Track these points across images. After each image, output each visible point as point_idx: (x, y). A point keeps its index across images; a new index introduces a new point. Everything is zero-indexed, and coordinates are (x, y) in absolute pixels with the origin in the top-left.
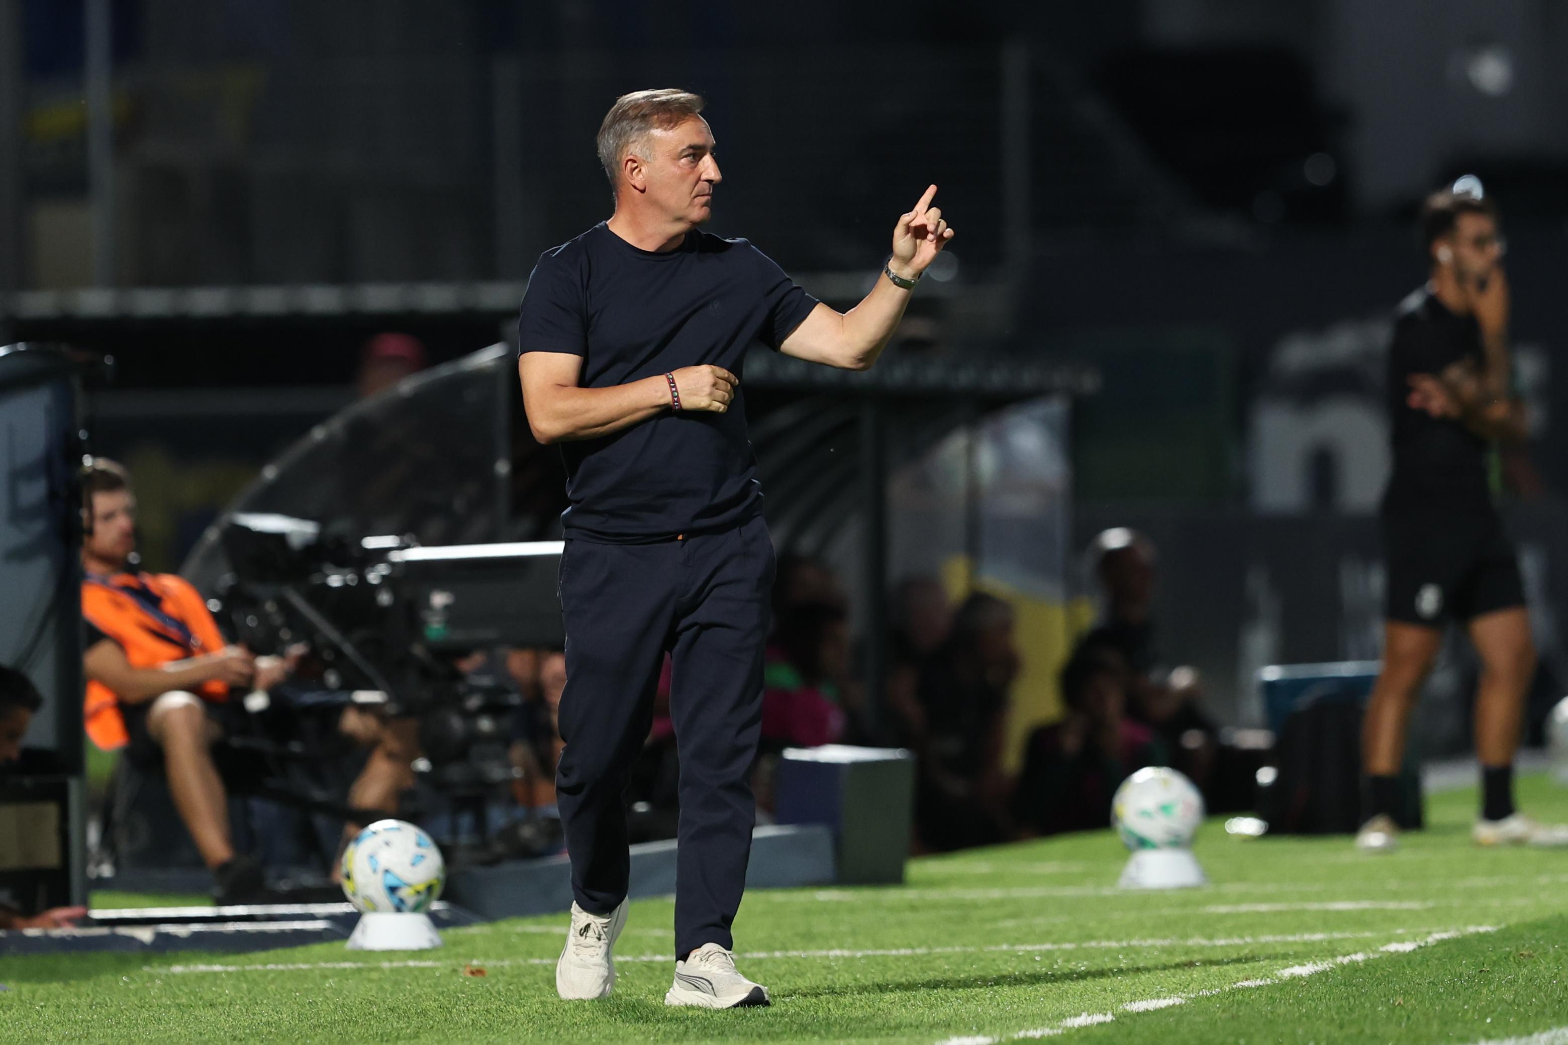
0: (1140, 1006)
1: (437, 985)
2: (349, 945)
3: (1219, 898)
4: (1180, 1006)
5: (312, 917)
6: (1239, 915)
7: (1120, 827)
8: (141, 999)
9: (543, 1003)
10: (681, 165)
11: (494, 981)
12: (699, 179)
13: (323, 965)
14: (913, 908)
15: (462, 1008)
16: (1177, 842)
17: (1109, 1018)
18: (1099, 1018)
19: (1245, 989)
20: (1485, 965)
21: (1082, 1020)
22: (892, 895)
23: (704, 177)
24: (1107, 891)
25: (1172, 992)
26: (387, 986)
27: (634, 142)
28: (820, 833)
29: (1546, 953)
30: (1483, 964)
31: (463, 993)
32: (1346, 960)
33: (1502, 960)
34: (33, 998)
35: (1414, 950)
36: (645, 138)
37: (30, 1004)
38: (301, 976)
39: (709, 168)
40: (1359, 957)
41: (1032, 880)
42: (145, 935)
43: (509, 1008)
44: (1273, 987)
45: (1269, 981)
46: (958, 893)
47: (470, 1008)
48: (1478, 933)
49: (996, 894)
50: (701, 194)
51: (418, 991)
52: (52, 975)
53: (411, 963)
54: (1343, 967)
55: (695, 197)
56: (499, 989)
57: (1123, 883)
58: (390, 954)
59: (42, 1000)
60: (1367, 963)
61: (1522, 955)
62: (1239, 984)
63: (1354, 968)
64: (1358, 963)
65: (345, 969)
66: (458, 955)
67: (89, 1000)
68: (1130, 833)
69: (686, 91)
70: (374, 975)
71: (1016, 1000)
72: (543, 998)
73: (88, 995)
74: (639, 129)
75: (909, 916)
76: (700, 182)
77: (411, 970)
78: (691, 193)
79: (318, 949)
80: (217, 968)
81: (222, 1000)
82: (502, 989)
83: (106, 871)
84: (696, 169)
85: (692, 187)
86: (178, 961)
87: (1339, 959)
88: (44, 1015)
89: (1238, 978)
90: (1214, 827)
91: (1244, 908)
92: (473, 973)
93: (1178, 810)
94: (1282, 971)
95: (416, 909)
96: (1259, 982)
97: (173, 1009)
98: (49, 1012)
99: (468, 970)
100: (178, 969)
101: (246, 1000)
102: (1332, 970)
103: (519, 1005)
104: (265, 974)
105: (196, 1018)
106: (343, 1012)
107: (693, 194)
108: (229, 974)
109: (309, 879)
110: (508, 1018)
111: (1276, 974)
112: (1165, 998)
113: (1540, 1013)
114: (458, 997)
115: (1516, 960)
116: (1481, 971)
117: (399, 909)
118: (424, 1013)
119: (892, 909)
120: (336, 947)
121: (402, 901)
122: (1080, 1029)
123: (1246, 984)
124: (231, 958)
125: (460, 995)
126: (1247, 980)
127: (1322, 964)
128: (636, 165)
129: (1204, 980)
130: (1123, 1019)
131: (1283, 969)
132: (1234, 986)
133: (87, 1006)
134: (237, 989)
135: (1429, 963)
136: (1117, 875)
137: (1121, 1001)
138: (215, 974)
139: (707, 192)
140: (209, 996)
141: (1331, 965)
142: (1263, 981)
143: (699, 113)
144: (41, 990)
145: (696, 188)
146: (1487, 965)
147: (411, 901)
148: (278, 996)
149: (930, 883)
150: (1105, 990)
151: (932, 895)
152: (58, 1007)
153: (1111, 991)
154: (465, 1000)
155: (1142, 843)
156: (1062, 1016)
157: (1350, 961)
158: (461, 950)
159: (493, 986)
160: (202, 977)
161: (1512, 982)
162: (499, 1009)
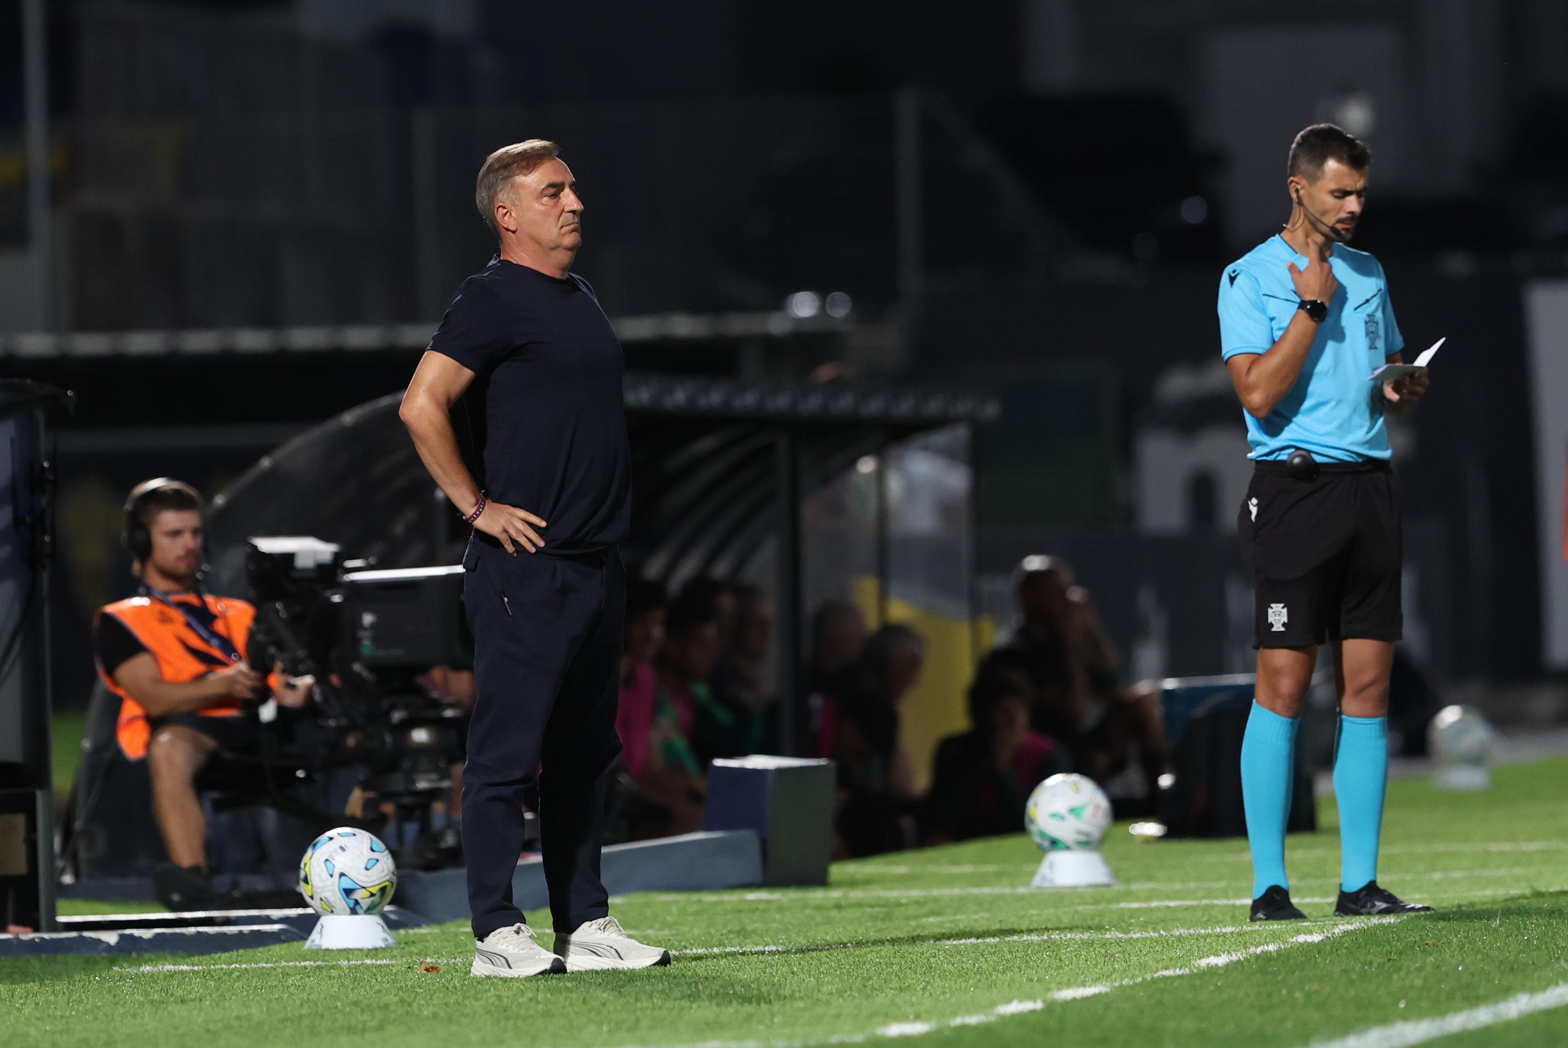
0: (1067, 994)
1: (394, 981)
2: (308, 944)
3: (1128, 895)
4: (1106, 994)
5: (268, 920)
6: (1151, 910)
7: (1033, 828)
8: (115, 996)
9: (499, 997)
10: (544, 202)
11: (449, 977)
12: (563, 211)
13: (284, 963)
14: (838, 907)
15: (422, 1002)
16: (1087, 844)
17: (1039, 1005)
18: (1028, 1006)
19: (1165, 978)
20: (1392, 954)
21: (1014, 1007)
22: (817, 895)
23: (567, 209)
24: (1021, 890)
25: (1096, 981)
26: (347, 982)
27: (501, 191)
28: (748, 837)
29: (1450, 943)
30: (1391, 953)
31: (421, 989)
32: (1259, 951)
33: (1408, 949)
34: (13, 996)
35: (1322, 940)
36: (510, 185)
37: (10, 1001)
38: (264, 974)
39: (570, 200)
40: (1271, 948)
41: (951, 880)
42: (111, 938)
43: (467, 1002)
44: (1192, 976)
45: (1187, 971)
46: (879, 893)
47: (430, 1001)
48: (1381, 925)
49: (916, 893)
50: (566, 224)
51: (377, 987)
52: (26, 976)
53: (368, 962)
54: (1257, 957)
55: (562, 227)
56: (455, 984)
57: (1036, 882)
58: (347, 953)
59: (21, 998)
60: (1279, 952)
61: (1427, 944)
62: (1160, 973)
63: (1266, 957)
64: (1270, 952)
65: (305, 968)
66: (411, 954)
67: (66, 998)
68: (1042, 835)
69: (542, 139)
70: (334, 973)
71: (947, 990)
72: (498, 993)
73: (64, 993)
74: (503, 179)
75: (834, 913)
76: (564, 213)
77: (368, 967)
78: (558, 223)
79: (277, 949)
80: (184, 968)
81: (192, 996)
82: (457, 985)
83: (68, 879)
84: (559, 203)
85: (557, 219)
86: (146, 962)
87: (1252, 950)
88: (25, 1012)
89: (1157, 968)
90: (1119, 829)
91: (1154, 904)
92: (427, 970)
93: (1088, 812)
94: (1199, 962)
95: (369, 910)
96: (1178, 972)
97: (146, 1005)
98: (28, 1010)
99: (423, 967)
100: (146, 969)
101: (214, 996)
102: (1246, 959)
103: (476, 999)
104: (230, 973)
105: (169, 1013)
106: (309, 1007)
107: (560, 225)
108: (195, 973)
109: (260, 884)
110: (467, 1011)
111: (1193, 964)
112: (1090, 986)
113: (1450, 997)
114: (416, 992)
115: (1422, 949)
116: (1389, 960)
117: (354, 912)
118: (386, 1006)
119: (818, 908)
120: (294, 946)
121: (357, 902)
122: (1013, 1016)
123: (1166, 973)
124: (196, 959)
125: (418, 990)
126: (1166, 969)
127: (1236, 955)
128: (505, 211)
129: (1125, 970)
130: (1051, 1008)
131: (1200, 959)
132: (1156, 975)
133: (64, 1003)
134: (205, 986)
135: (1339, 952)
136: (1032, 874)
137: (1049, 990)
138: (182, 972)
139: (571, 221)
140: (179, 993)
141: (1244, 955)
142: (1182, 971)
143: (557, 157)
144: (19, 990)
145: (561, 220)
146: (1394, 954)
147: (365, 903)
148: (245, 993)
149: (853, 883)
150: (1032, 980)
151: (856, 894)
152: (37, 1004)
153: (1037, 981)
154: (424, 994)
155: (1054, 843)
156: (993, 1004)
157: (1263, 951)
158: (414, 949)
159: (449, 982)
160: (171, 975)
161: (1420, 969)
162: (457, 1003)
